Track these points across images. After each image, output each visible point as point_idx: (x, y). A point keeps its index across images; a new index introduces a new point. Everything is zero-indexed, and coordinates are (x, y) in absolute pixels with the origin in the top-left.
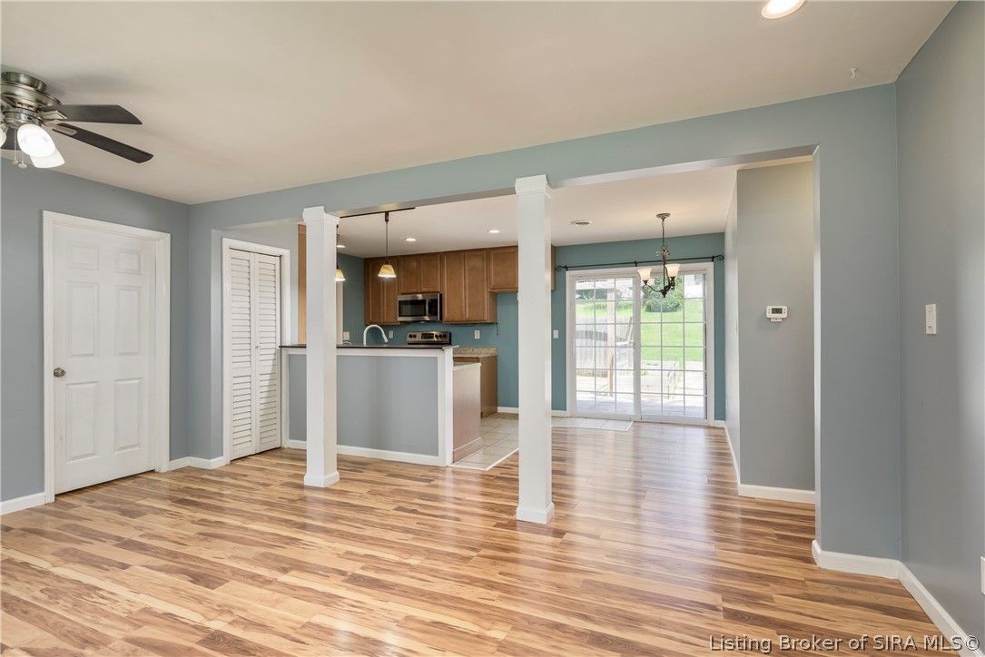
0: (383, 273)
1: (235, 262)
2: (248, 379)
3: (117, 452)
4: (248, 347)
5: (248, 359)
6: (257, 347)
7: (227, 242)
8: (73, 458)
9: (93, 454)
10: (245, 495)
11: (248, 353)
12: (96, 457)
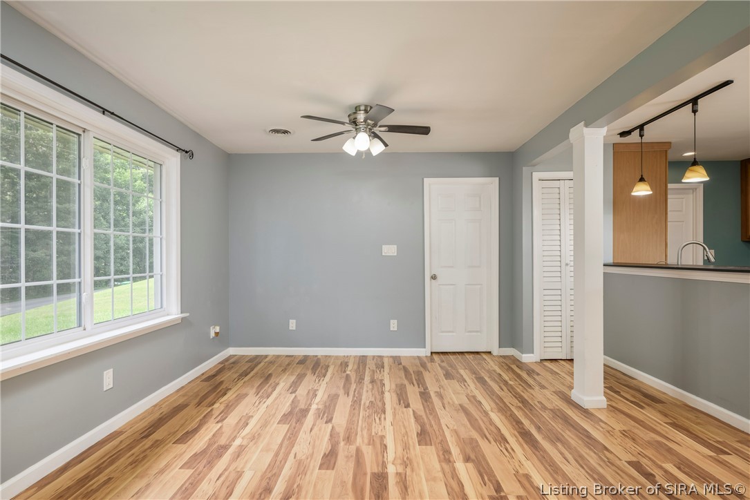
0: (689, 178)
1: (545, 190)
2: (559, 292)
3: (467, 334)
4: (558, 264)
5: (559, 274)
6: (567, 265)
7: (536, 175)
8: (443, 332)
9: (452, 332)
10: (519, 390)
11: (559, 269)
12: (454, 334)
